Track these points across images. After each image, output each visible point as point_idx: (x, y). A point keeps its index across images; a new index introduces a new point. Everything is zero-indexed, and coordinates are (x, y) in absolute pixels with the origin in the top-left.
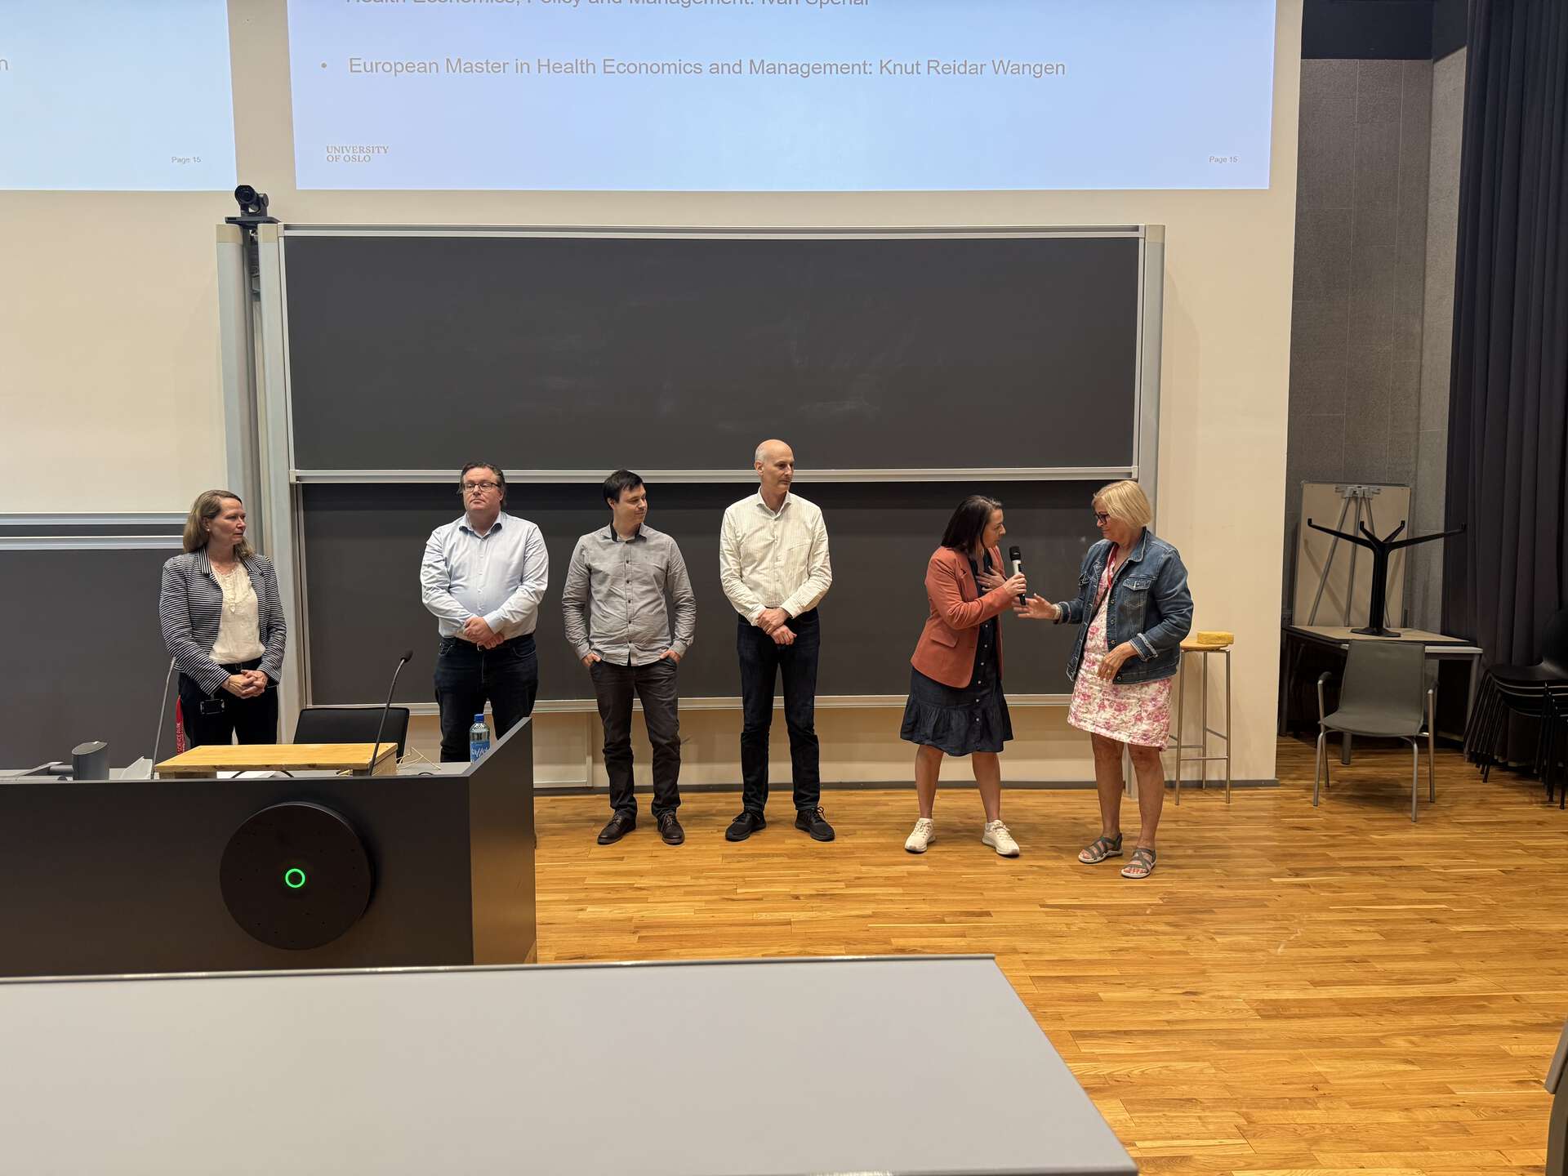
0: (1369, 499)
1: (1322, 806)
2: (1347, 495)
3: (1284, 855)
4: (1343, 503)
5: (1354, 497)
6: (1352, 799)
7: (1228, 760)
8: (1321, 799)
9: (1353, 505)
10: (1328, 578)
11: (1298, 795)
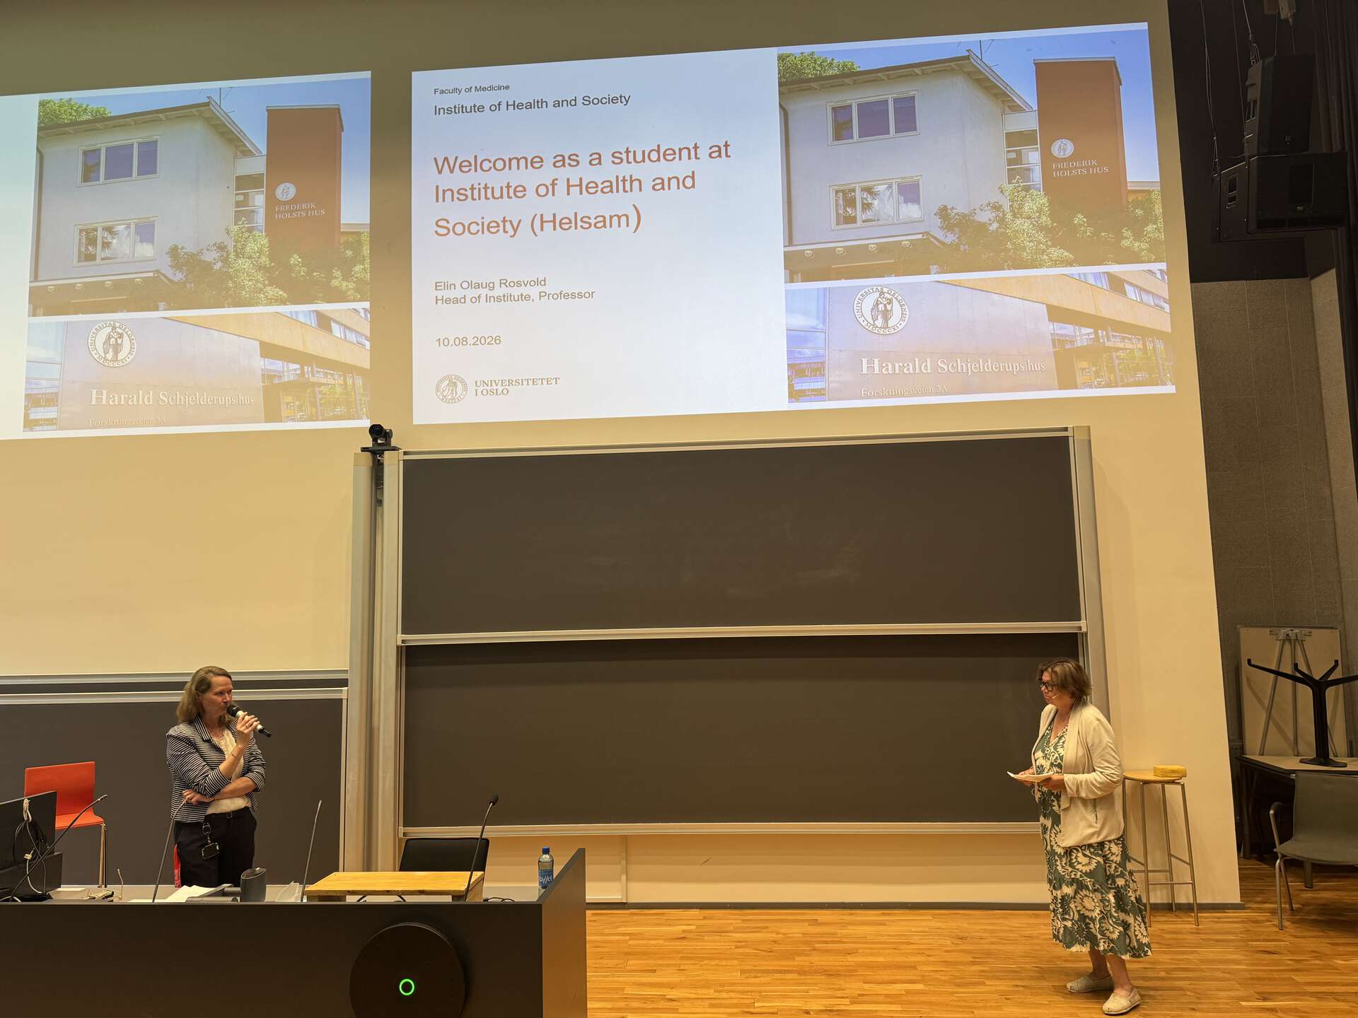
0: (1302, 641)
1: (1287, 930)
2: (1281, 637)
3: (1252, 979)
4: (1278, 644)
5: (1287, 639)
6: (1315, 923)
7: (1193, 885)
8: (1286, 923)
9: (1287, 646)
10: (1272, 712)
11: (1263, 918)
